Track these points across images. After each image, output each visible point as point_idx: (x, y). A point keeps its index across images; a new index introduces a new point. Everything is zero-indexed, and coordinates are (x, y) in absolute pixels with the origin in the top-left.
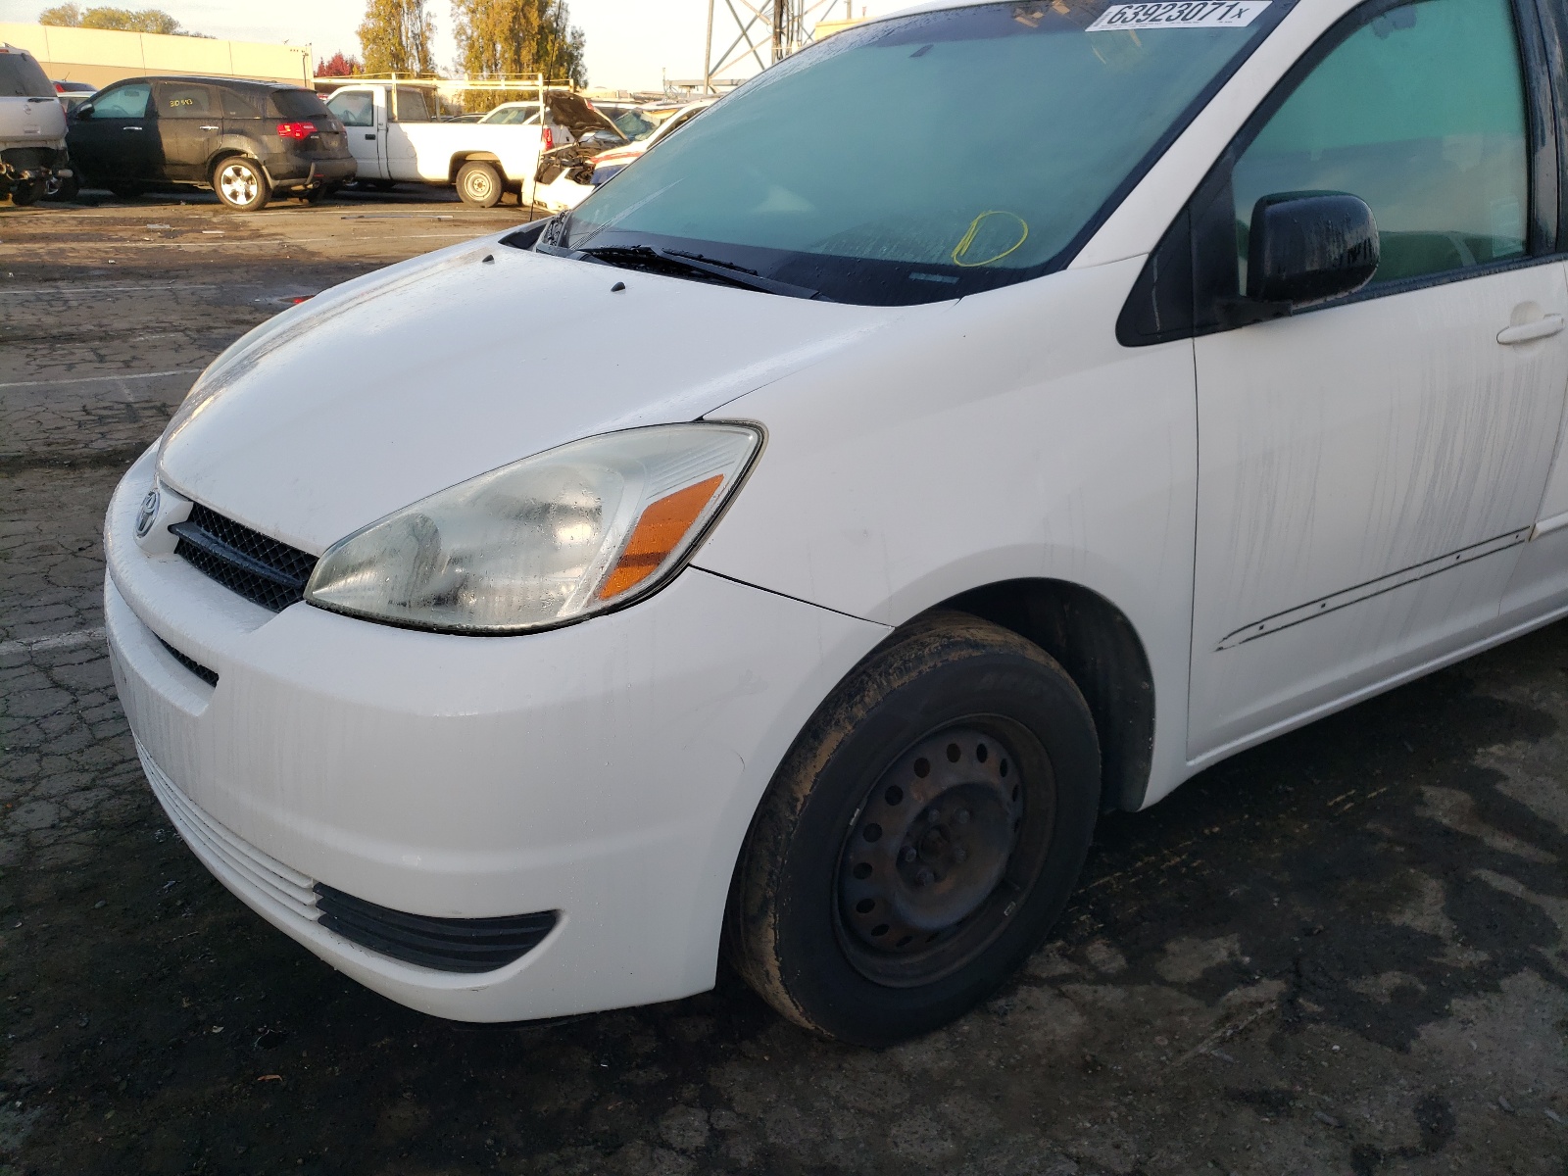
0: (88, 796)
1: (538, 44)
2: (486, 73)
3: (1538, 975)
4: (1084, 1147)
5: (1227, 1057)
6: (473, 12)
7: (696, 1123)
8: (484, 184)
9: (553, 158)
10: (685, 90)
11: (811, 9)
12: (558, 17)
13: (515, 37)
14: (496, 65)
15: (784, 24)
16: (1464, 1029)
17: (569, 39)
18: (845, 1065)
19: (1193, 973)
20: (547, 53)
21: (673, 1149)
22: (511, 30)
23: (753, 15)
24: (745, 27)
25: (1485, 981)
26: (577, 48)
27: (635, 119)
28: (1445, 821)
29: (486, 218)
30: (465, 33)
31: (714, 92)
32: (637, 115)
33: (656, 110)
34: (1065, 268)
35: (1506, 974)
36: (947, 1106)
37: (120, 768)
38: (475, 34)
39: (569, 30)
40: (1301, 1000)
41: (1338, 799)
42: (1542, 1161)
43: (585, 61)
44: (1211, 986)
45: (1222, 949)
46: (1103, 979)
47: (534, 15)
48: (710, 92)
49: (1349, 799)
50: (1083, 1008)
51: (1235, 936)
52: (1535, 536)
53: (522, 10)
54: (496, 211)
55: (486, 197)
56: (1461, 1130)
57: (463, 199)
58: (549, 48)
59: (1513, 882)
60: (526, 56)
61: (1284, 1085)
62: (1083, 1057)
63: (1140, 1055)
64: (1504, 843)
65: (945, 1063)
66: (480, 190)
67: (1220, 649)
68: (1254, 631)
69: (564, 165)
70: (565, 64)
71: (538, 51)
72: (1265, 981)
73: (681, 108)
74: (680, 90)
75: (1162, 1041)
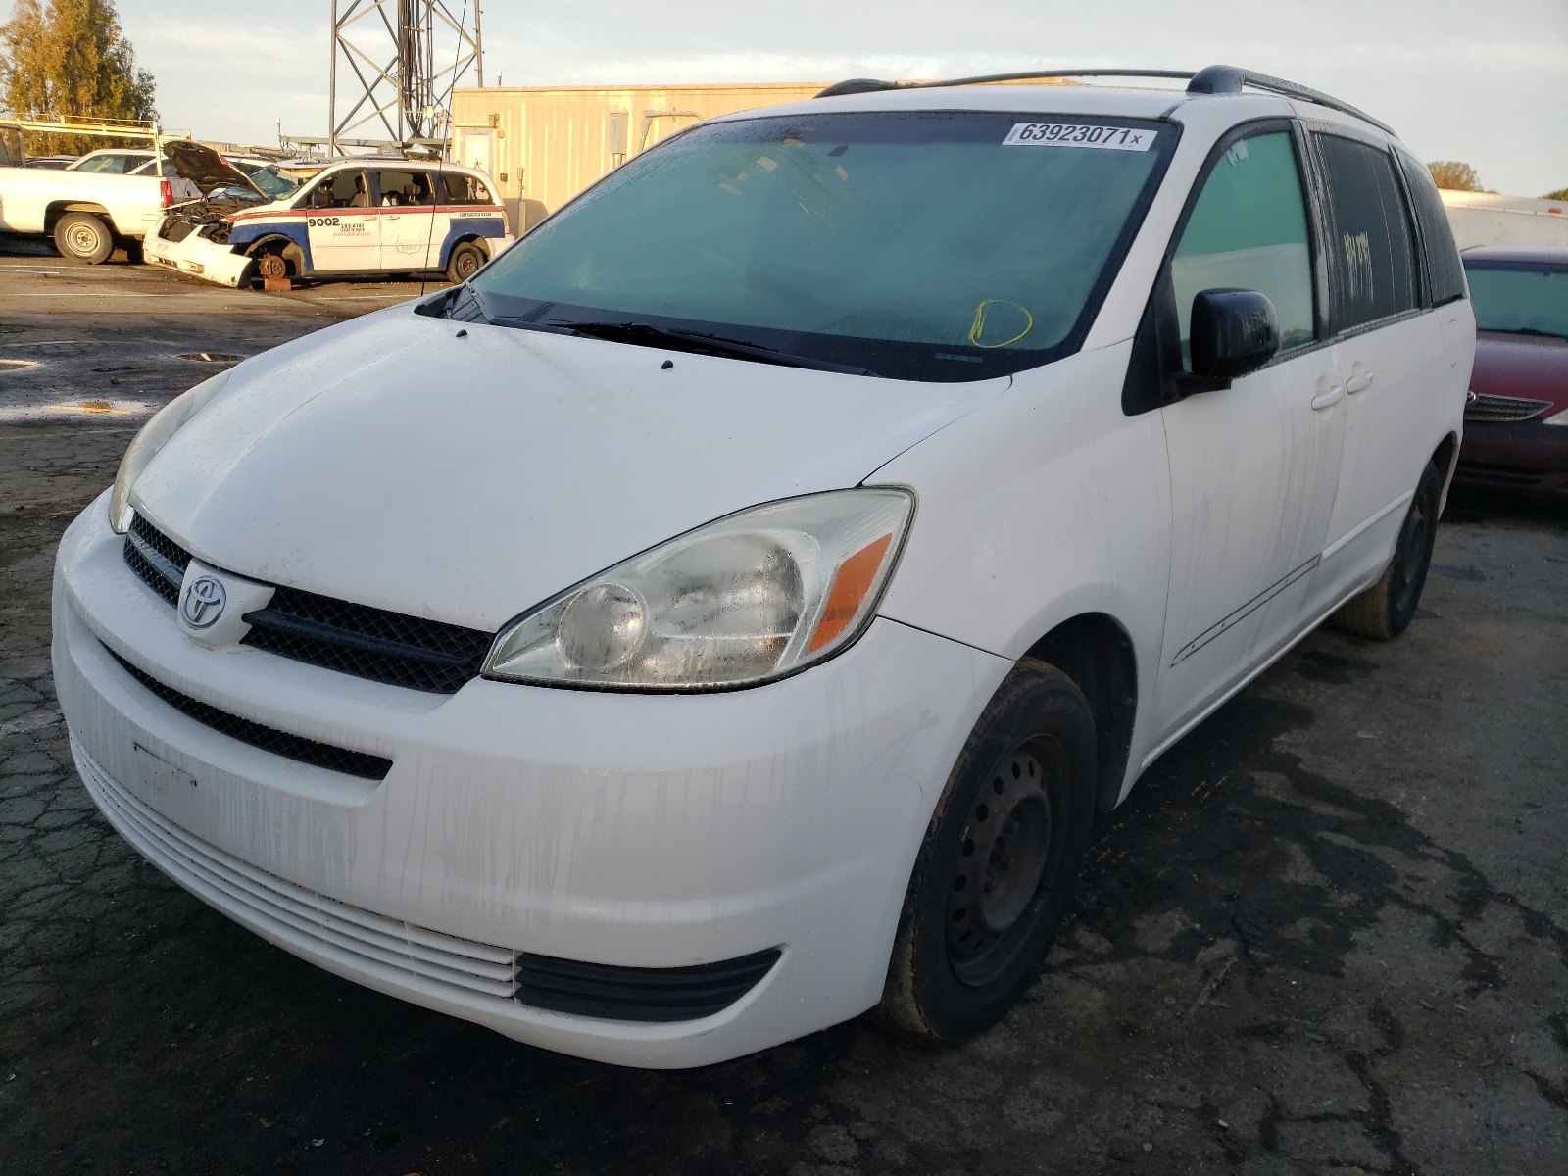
0: (7, 931)
1: (98, 83)
2: (34, 112)
3: (1398, 906)
4: (1156, 1094)
5: (1223, 1005)
6: (17, 43)
7: (841, 1138)
8: (90, 237)
9: (180, 214)
10: (304, 148)
11: (440, 75)
12: (120, 56)
13: (70, 75)
14: (47, 104)
15: (413, 87)
16: (1371, 953)
17: (136, 81)
18: (937, 1065)
19: (1164, 944)
20: (110, 94)
21: (834, 1163)
22: (64, 67)
23: (378, 75)
24: (369, 87)
25: (1365, 916)
26: (147, 92)
27: (271, 176)
28: (1279, 798)
29: (103, 276)
30: (7, 66)
31: (342, 154)
32: (272, 172)
33: (296, 169)
34: (1078, 350)
35: (1377, 908)
36: (1037, 1082)
37: (26, 897)
38: (20, 68)
39: (134, 73)
40: (1252, 951)
41: (1197, 790)
42: (1471, 1042)
43: (155, 106)
44: (1184, 949)
45: (1176, 921)
46: (1099, 959)
47: (92, 53)
48: (337, 153)
49: (1204, 789)
50: (1101, 984)
51: (1180, 909)
52: (1321, 561)
53: (77, 46)
54: (107, 268)
55: (93, 252)
56: (1409, 1029)
57: (63, 253)
58: (112, 88)
59: (1347, 838)
60: (84, 95)
61: (1272, 1017)
62: (1119, 1024)
63: (1160, 1014)
64: (1327, 810)
65: (1016, 1049)
66: (84, 244)
67: (1173, 665)
68: (1189, 649)
69: (194, 222)
70: (133, 108)
71: (99, 93)
72: (1219, 941)
73: (326, 168)
74: (298, 148)
75: (1170, 1000)
